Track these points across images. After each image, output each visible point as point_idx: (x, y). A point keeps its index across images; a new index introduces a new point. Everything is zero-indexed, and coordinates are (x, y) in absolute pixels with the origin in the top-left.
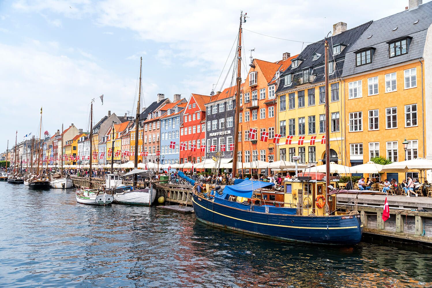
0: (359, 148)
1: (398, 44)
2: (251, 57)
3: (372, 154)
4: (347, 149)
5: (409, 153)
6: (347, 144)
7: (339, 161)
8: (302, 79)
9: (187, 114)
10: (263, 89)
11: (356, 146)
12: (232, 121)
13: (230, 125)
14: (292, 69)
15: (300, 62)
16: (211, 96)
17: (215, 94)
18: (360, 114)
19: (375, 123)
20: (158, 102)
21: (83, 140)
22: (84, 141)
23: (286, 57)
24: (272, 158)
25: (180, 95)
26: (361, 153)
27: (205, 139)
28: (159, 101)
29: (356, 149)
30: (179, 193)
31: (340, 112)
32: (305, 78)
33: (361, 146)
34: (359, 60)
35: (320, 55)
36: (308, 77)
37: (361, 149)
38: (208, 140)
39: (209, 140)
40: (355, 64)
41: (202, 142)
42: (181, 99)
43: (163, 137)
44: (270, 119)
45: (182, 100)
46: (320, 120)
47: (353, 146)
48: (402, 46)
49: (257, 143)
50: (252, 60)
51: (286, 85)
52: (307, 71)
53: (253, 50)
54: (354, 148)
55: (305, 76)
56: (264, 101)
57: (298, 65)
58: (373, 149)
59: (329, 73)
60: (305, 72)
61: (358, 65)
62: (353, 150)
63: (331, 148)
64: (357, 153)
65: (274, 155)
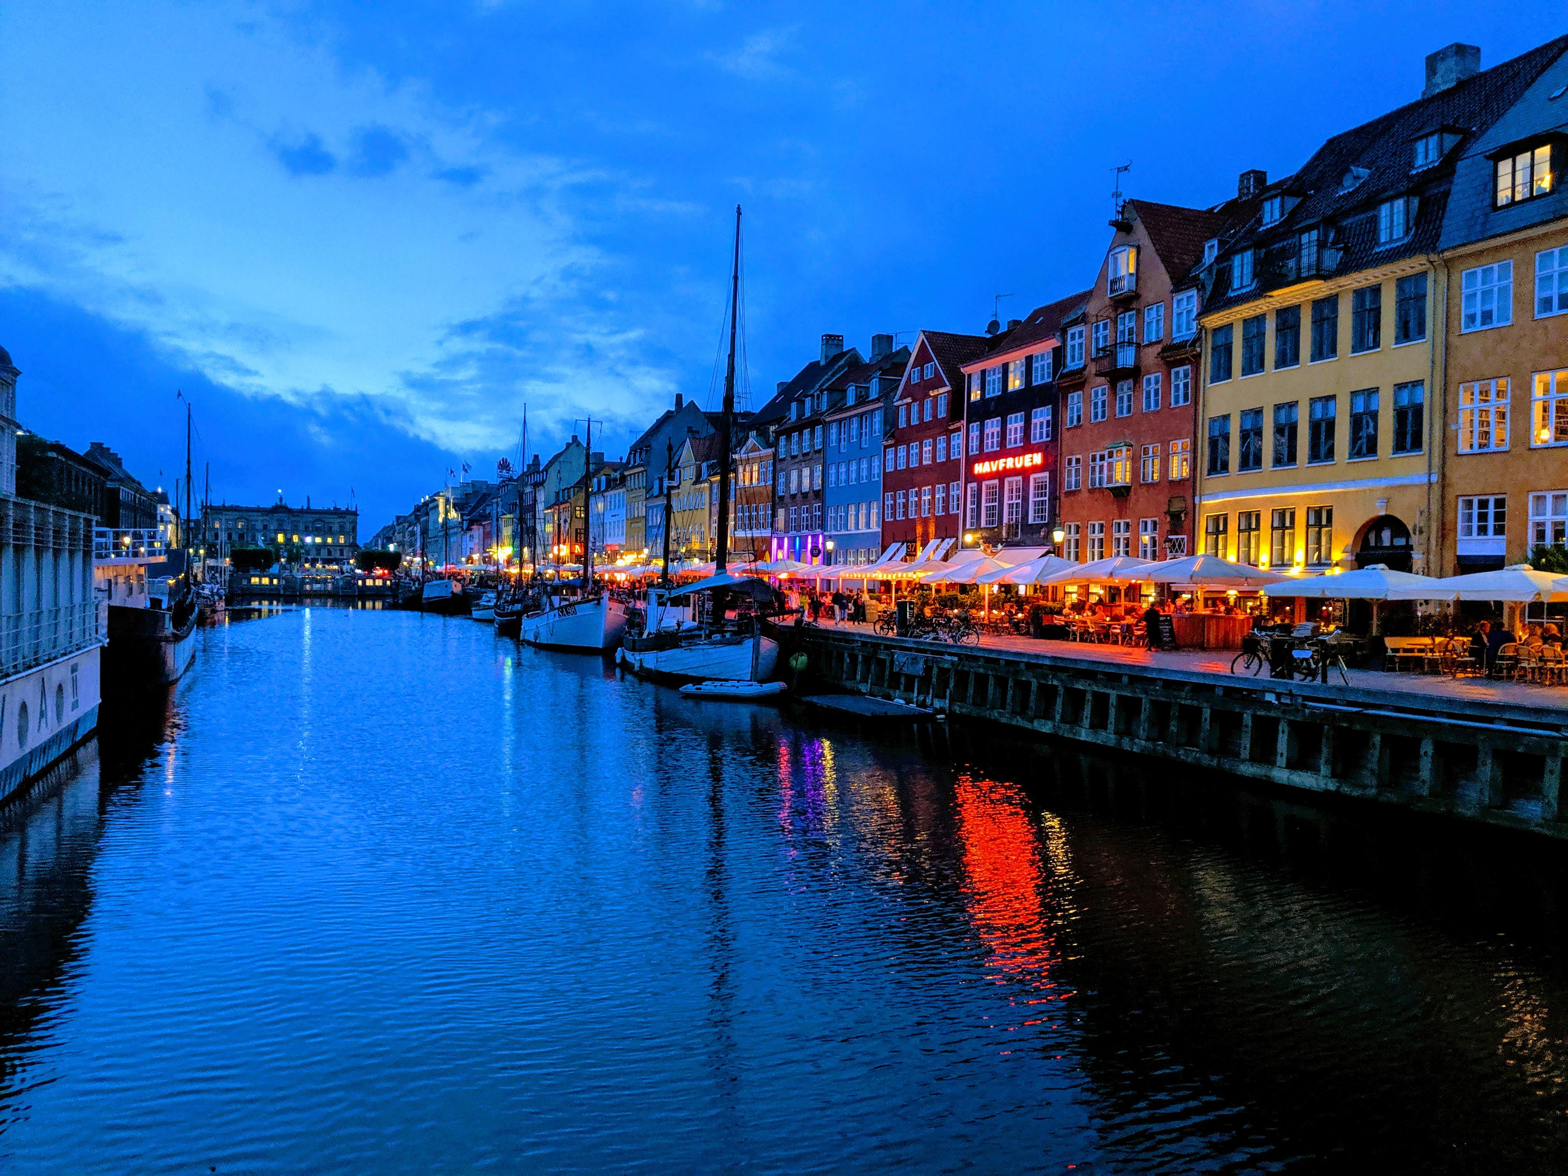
0: (1491, 510)
2: (1117, 195)
3: (1541, 535)
4: (1450, 516)
6: (1450, 497)
7: (1418, 558)
8: (1292, 263)
9: (905, 401)
10: (1155, 306)
11: (1483, 504)
12: (1048, 422)
13: (1039, 434)
14: (1261, 229)
15: (1292, 202)
16: (988, 336)
17: (1003, 328)
18: (1500, 387)
19: (1555, 417)
20: (823, 363)
21: (603, 488)
22: (604, 491)
23: (1248, 188)
24: (1180, 545)
25: (890, 338)
26: (1499, 531)
27: (962, 482)
28: (826, 357)
29: (1483, 517)
31: (1427, 384)
32: (1305, 261)
33: (1500, 503)
34: (1504, 183)
35: (1364, 172)
36: (1314, 258)
37: (1499, 517)
38: (969, 486)
39: (974, 485)
40: (1488, 202)
41: (951, 493)
42: (894, 349)
43: (833, 478)
44: (1178, 410)
45: (898, 352)
46: (1351, 409)
47: (1469, 504)
49: (1128, 494)
50: (1121, 203)
51: (1235, 287)
52: (1314, 234)
53: (1126, 169)
54: (1475, 510)
55: (1305, 252)
56: (1158, 348)
57: (1282, 215)
58: (1545, 514)
59: (1391, 241)
60: (1305, 238)
61: (1499, 204)
62: (1469, 518)
63: (1389, 513)
64: (1483, 530)
65: (1185, 537)
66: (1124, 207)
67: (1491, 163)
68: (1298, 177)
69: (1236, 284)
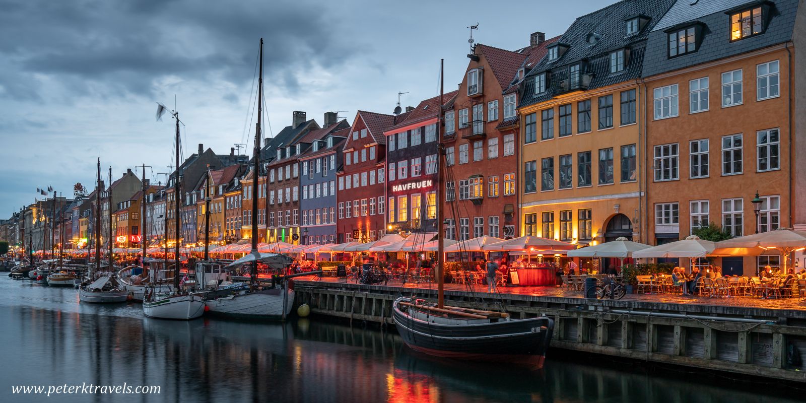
0: (671, 210)
1: (746, 14)
2: (471, 41)
3: (696, 222)
4: (651, 214)
5: (764, 220)
6: (651, 204)
7: (635, 235)
8: (566, 82)
9: (350, 150)
10: (493, 102)
11: (667, 207)
13: (431, 169)
14: (548, 63)
15: (564, 50)
16: (395, 115)
17: (403, 111)
18: (674, 147)
19: (701, 164)
20: (293, 128)
21: (151, 200)
22: (153, 203)
23: (536, 42)
24: (511, 231)
25: (335, 114)
26: (676, 220)
27: (385, 196)
28: (296, 124)
29: (667, 214)
30: (336, 299)
31: (638, 145)
32: (573, 80)
33: (675, 207)
34: (673, 45)
35: (600, 36)
36: (577, 79)
37: (675, 214)
38: (390, 198)
39: (393, 197)
40: (665, 54)
41: (379, 203)
42: (339, 120)
43: (305, 194)
44: (508, 158)
45: (341, 123)
46: (599, 158)
47: (660, 207)
48: (755, 20)
49: (482, 203)
50: (473, 46)
51: (537, 93)
52: (577, 67)
53: (476, 27)
54: (663, 211)
55: (573, 76)
56: (496, 124)
57: (559, 56)
58: (698, 212)
59: (617, 72)
60: (573, 69)
61: (671, 56)
62: (660, 214)
63: (620, 212)
64: (667, 221)
65: (514, 226)
66: (475, 48)
67: (666, 34)
68: (563, 37)
69: (537, 91)
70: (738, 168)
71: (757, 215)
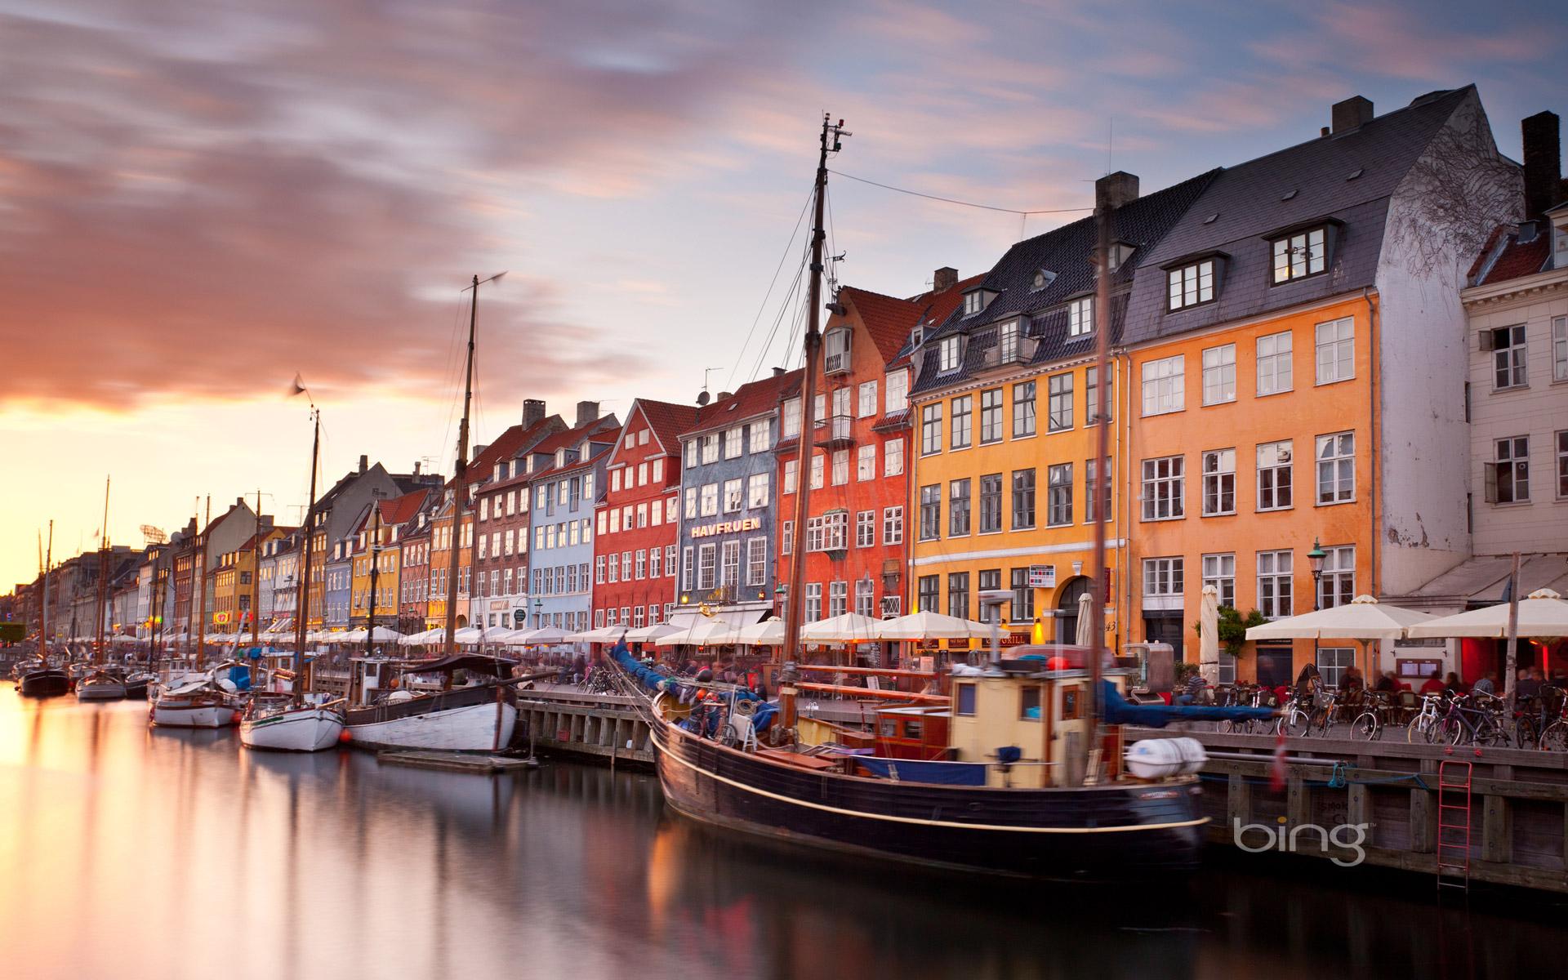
0: (1171, 571)
1: (1299, 241)
2: (831, 283)
4: (1135, 577)
5: (1328, 588)
6: (1136, 559)
7: (1109, 613)
8: (994, 351)
9: (619, 465)
10: (868, 384)
11: (1164, 565)
12: (767, 489)
13: (758, 500)
14: (963, 319)
15: (990, 297)
16: (699, 406)
17: (713, 400)
18: (1177, 463)
19: (1222, 490)
20: (524, 428)
23: (943, 283)
24: (894, 605)
25: (594, 405)
26: (1178, 588)
27: (678, 545)
28: (528, 422)
29: (1164, 577)
30: (588, 722)
31: (1115, 459)
32: (1005, 349)
33: (1178, 565)
34: (1175, 290)
35: (1051, 275)
36: (1013, 346)
37: (1178, 576)
38: (685, 548)
39: (691, 547)
40: (1162, 305)
41: (667, 556)
42: (601, 415)
43: (539, 542)
44: (891, 480)
45: (605, 420)
46: (1049, 481)
47: (1152, 565)
48: (1312, 250)
49: (847, 557)
50: (838, 290)
51: (943, 369)
52: (1013, 326)
54: (1157, 572)
55: (1005, 342)
56: (873, 422)
57: (982, 308)
58: (1215, 575)
59: (1081, 334)
60: (1005, 329)
61: (1172, 308)
62: (1152, 578)
63: (1084, 573)
64: (1164, 589)
65: (899, 597)
66: (839, 292)
67: (1161, 273)
68: (990, 275)
69: (944, 367)
70: (1285, 497)
71: (1317, 579)
